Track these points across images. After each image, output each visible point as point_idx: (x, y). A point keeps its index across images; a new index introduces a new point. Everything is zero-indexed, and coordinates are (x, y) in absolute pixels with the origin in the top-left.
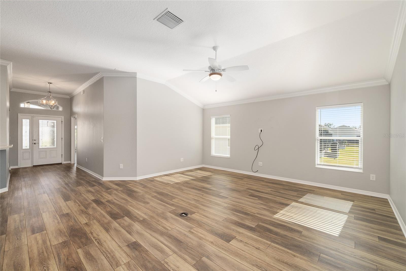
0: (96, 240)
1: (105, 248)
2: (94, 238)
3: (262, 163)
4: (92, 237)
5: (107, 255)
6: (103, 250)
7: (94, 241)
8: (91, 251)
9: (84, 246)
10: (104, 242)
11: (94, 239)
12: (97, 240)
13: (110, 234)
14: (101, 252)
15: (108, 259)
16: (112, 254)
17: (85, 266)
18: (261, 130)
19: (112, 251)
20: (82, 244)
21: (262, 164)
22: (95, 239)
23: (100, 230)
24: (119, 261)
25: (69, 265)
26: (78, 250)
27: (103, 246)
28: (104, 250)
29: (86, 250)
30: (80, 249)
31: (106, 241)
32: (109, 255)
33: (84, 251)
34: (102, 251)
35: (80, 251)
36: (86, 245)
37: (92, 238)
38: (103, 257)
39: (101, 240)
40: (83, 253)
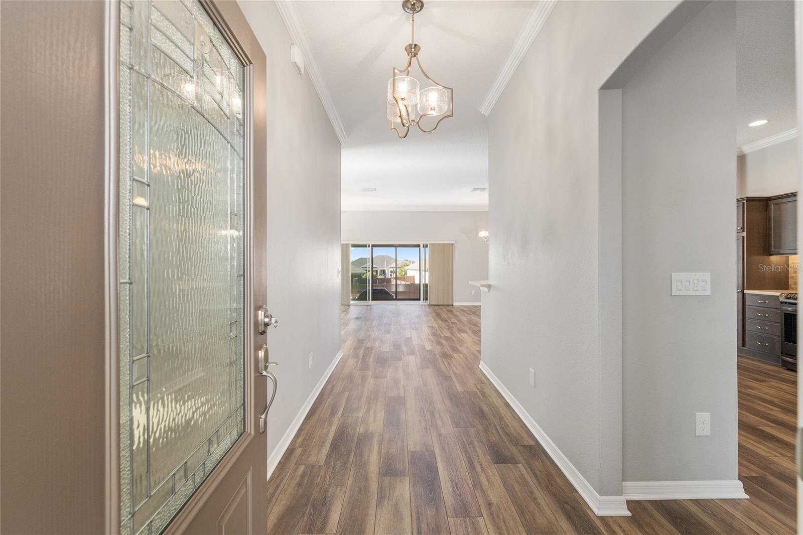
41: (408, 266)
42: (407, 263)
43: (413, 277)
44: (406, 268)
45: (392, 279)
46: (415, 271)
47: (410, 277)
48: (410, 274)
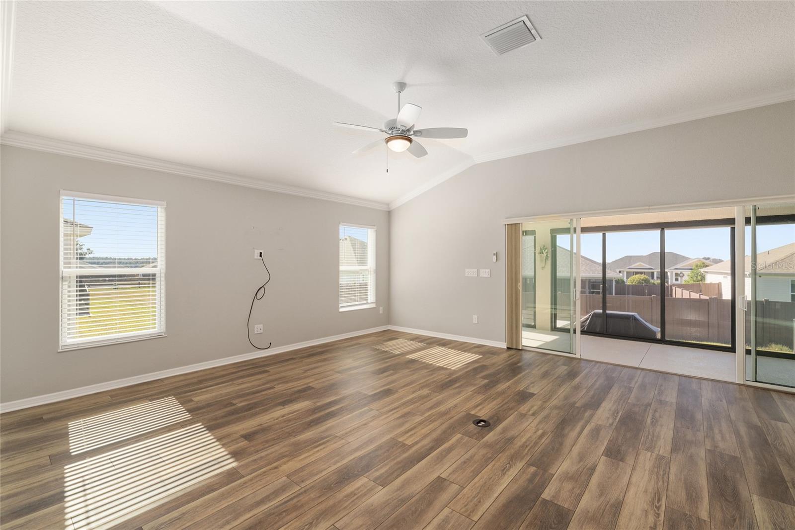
0: (658, 508)
1: (657, 483)
2: (659, 514)
3: (262, 325)
4: (660, 518)
5: (664, 474)
6: (663, 484)
7: (664, 509)
8: (684, 498)
9: (691, 516)
10: (648, 491)
11: (660, 512)
12: (658, 505)
13: (622, 495)
14: (668, 485)
15: (667, 470)
16: (656, 470)
17: (706, 487)
18: (261, 253)
19: (651, 472)
20: (692, 523)
21: (262, 330)
22: (658, 511)
23: (630, 519)
24: (656, 458)
25: (734, 509)
26: (705, 519)
27: (656, 489)
28: (661, 483)
29: (689, 506)
30: (700, 517)
31: (643, 490)
32: (661, 473)
33: (697, 508)
34: (666, 484)
35: (704, 514)
36: (685, 514)
37: (662, 518)
38: (672, 477)
39: (651, 500)
40: (699, 506)
41: (707, 266)
42: (707, 262)
43: (719, 285)
44: (702, 270)
45: (674, 288)
46: (722, 276)
47: (711, 284)
48: (710, 279)
